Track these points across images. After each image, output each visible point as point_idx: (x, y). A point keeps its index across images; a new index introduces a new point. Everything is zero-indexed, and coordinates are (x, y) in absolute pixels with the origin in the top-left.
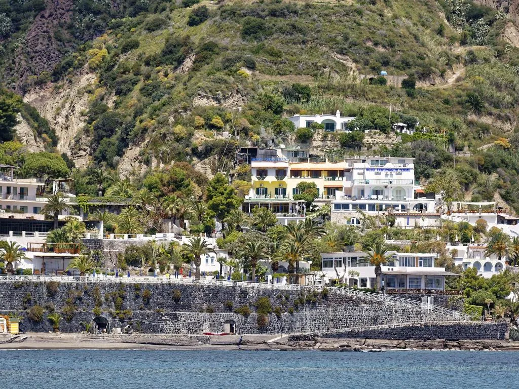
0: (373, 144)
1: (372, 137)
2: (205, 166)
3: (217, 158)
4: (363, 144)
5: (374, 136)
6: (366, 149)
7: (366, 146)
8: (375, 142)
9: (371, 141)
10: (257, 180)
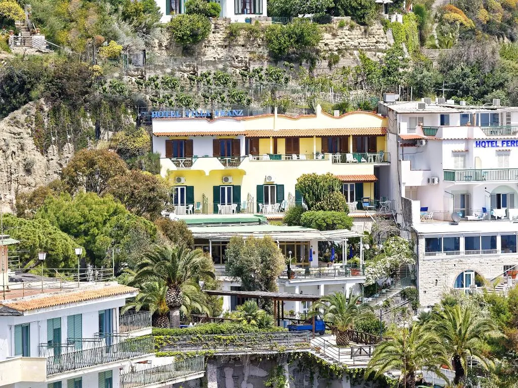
0: (339, 50)
1: (334, 35)
2: (19, 130)
3: (46, 109)
4: (318, 52)
5: (339, 32)
6: (325, 63)
7: (324, 58)
8: (342, 47)
9: (333, 43)
10: (173, 167)
